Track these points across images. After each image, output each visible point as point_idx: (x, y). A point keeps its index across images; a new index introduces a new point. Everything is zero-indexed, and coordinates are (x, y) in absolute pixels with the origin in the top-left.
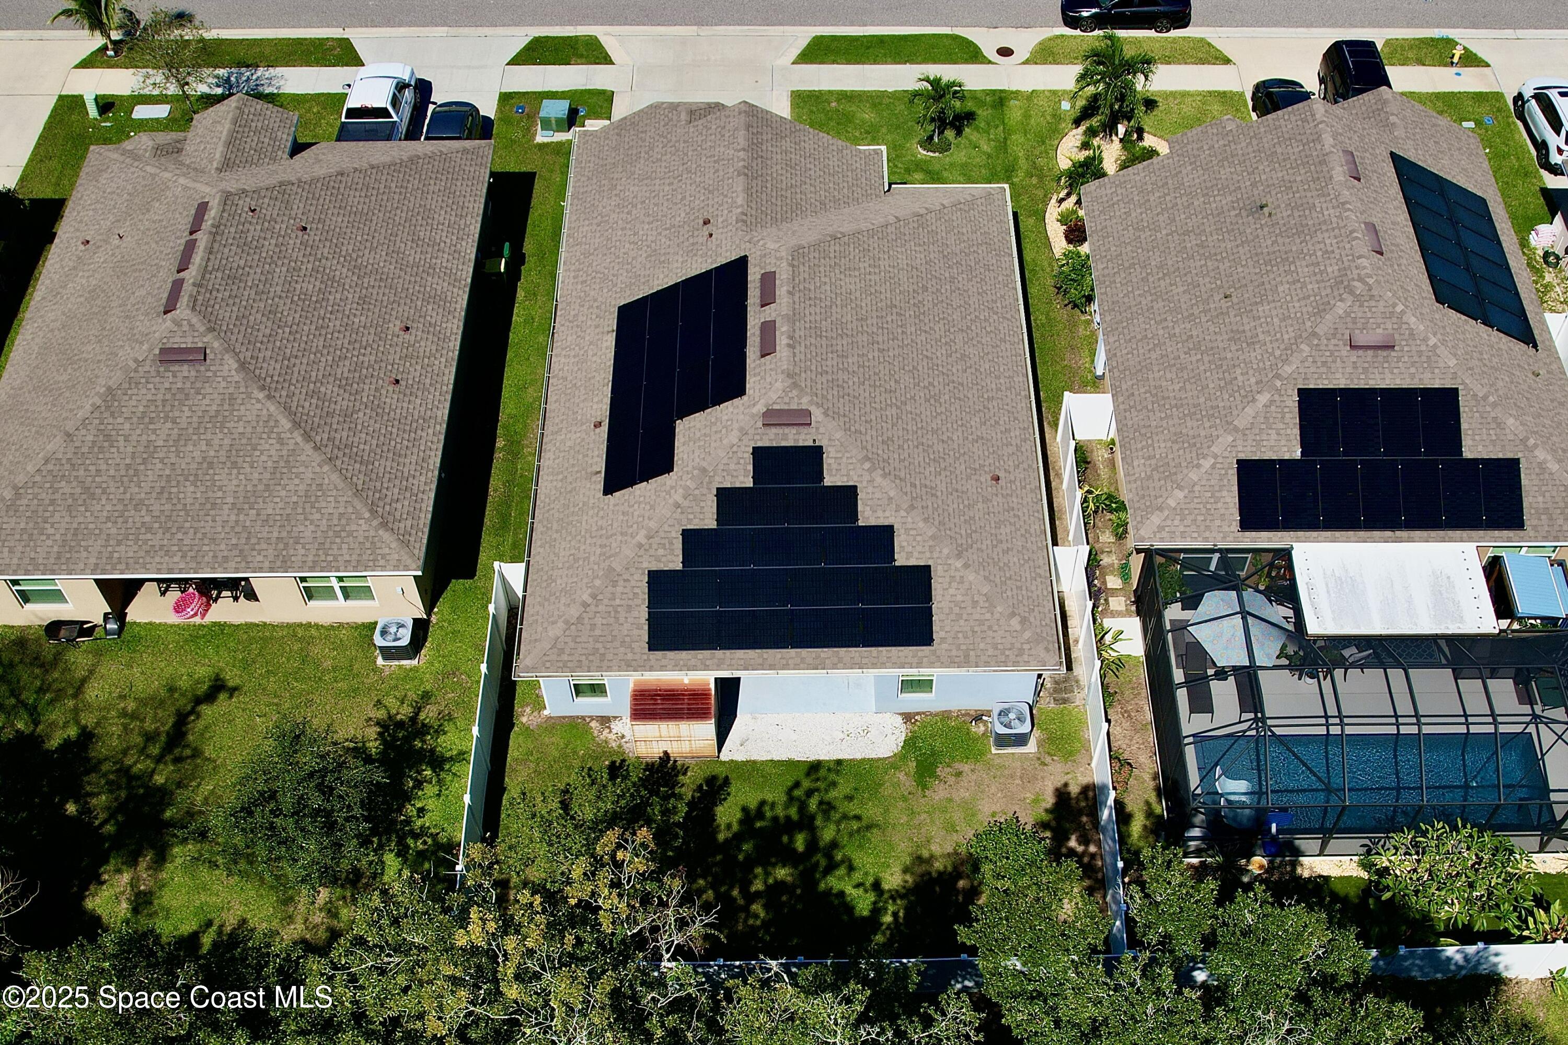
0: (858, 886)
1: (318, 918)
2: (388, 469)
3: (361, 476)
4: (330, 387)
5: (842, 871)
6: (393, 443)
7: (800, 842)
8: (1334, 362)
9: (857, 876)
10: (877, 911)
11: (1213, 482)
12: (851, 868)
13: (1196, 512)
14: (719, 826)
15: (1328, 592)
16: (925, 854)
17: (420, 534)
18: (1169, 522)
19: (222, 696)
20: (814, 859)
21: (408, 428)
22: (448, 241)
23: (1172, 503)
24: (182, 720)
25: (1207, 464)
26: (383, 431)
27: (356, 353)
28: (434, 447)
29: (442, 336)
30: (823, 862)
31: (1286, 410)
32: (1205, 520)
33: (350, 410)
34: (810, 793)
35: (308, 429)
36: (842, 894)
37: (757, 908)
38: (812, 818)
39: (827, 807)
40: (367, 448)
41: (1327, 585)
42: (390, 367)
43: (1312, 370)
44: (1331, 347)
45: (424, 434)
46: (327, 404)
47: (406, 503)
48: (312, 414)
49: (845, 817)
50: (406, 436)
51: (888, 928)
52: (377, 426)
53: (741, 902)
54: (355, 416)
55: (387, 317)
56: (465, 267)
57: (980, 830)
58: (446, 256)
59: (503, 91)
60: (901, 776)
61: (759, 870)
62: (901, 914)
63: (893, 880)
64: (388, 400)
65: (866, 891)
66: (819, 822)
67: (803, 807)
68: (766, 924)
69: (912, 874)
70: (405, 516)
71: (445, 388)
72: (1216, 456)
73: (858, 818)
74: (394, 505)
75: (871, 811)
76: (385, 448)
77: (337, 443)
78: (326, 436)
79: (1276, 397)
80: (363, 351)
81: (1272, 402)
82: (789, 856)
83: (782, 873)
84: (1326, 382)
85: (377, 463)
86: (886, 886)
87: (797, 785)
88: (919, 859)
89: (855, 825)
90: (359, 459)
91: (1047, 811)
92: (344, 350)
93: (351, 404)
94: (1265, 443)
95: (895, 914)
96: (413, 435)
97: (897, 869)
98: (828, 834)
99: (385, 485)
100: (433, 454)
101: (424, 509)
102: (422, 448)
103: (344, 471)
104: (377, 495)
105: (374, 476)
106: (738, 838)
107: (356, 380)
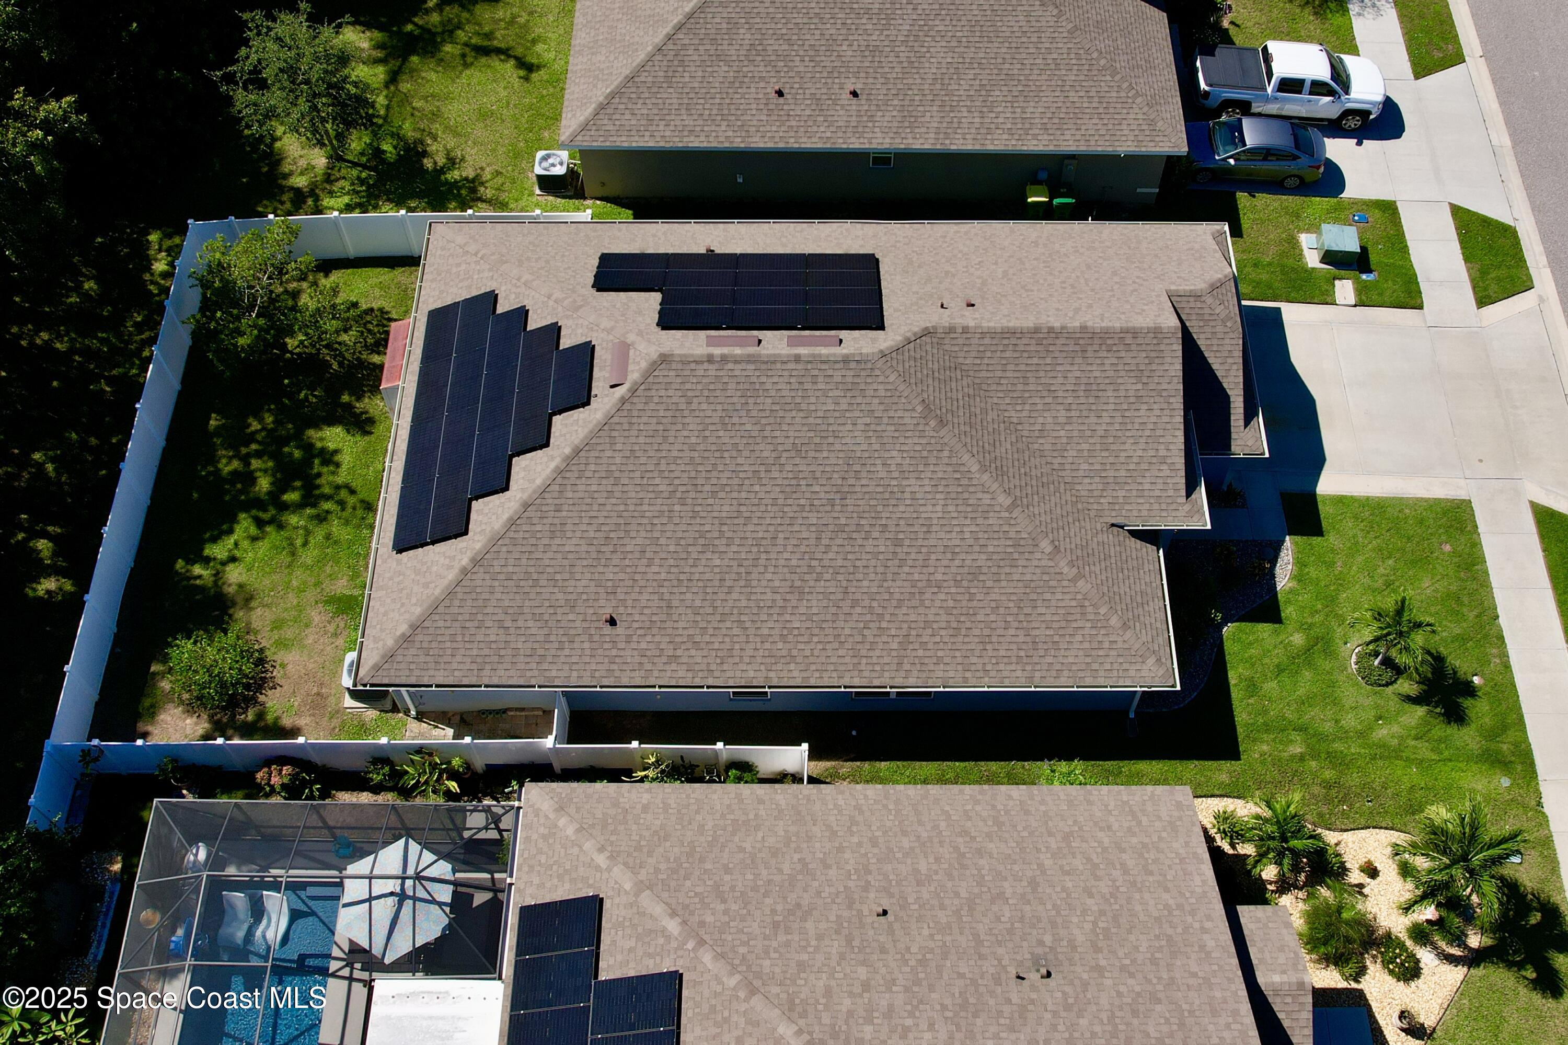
0: (236, 544)
1: (302, 163)
2: (668, 101)
3: (650, 79)
4: (748, 36)
5: (253, 530)
6: (702, 101)
7: (292, 497)
8: (716, 1024)
9: (245, 544)
10: (207, 561)
11: (581, 869)
12: (254, 539)
13: (551, 853)
14: (321, 429)
15: (431, 1018)
16: (253, 604)
17: (601, 139)
18: (542, 821)
19: (522, 73)
20: (271, 508)
21: (726, 112)
22: (1001, 120)
23: (562, 822)
24: (504, 53)
25: (601, 860)
26: (713, 91)
27: (801, 53)
28: (711, 139)
29: (860, 129)
30: (265, 516)
31: (658, 958)
32: (540, 865)
33: (728, 58)
34: (342, 504)
35: (688, 26)
36: (231, 531)
37: (236, 464)
38: (314, 505)
39: (322, 518)
40: (687, 80)
41: (442, 1018)
42: (797, 86)
43: (706, 993)
44: (735, 1018)
45: (723, 128)
46: (726, 37)
47: (633, 122)
48: (709, 26)
49: (308, 533)
50: (715, 112)
51: (188, 571)
52: (717, 85)
53: (244, 450)
54: (721, 64)
55: (863, 75)
56: (970, 141)
57: (267, 653)
58: (977, 120)
59: (1398, 204)
60: (343, 582)
61: (270, 464)
62: (198, 582)
63: (234, 575)
64: (753, 90)
65: (230, 551)
66: (309, 511)
67: (328, 498)
68: (218, 471)
69: (237, 591)
70: (617, 123)
71: (792, 140)
72: (609, 870)
73: (305, 544)
74: (627, 112)
75: (308, 556)
76: (691, 95)
77: (682, 53)
78: (687, 42)
79: (674, 944)
80: (807, 59)
81: (668, 938)
82: (281, 486)
83: (264, 484)
84: (690, 1013)
85: (671, 90)
86: (230, 567)
87: (353, 492)
88: (249, 599)
89: (299, 542)
90: (670, 74)
91: (277, 718)
92: (800, 43)
93: (734, 58)
94: (620, 933)
95: (200, 577)
96: (719, 118)
97: (243, 579)
98: (294, 520)
99: (648, 101)
100: (702, 139)
101: (632, 139)
102: (706, 128)
103: (650, 63)
104: (633, 96)
105: (655, 90)
106: (308, 448)
107: (767, 58)
